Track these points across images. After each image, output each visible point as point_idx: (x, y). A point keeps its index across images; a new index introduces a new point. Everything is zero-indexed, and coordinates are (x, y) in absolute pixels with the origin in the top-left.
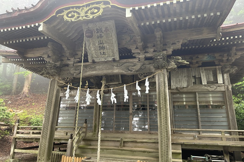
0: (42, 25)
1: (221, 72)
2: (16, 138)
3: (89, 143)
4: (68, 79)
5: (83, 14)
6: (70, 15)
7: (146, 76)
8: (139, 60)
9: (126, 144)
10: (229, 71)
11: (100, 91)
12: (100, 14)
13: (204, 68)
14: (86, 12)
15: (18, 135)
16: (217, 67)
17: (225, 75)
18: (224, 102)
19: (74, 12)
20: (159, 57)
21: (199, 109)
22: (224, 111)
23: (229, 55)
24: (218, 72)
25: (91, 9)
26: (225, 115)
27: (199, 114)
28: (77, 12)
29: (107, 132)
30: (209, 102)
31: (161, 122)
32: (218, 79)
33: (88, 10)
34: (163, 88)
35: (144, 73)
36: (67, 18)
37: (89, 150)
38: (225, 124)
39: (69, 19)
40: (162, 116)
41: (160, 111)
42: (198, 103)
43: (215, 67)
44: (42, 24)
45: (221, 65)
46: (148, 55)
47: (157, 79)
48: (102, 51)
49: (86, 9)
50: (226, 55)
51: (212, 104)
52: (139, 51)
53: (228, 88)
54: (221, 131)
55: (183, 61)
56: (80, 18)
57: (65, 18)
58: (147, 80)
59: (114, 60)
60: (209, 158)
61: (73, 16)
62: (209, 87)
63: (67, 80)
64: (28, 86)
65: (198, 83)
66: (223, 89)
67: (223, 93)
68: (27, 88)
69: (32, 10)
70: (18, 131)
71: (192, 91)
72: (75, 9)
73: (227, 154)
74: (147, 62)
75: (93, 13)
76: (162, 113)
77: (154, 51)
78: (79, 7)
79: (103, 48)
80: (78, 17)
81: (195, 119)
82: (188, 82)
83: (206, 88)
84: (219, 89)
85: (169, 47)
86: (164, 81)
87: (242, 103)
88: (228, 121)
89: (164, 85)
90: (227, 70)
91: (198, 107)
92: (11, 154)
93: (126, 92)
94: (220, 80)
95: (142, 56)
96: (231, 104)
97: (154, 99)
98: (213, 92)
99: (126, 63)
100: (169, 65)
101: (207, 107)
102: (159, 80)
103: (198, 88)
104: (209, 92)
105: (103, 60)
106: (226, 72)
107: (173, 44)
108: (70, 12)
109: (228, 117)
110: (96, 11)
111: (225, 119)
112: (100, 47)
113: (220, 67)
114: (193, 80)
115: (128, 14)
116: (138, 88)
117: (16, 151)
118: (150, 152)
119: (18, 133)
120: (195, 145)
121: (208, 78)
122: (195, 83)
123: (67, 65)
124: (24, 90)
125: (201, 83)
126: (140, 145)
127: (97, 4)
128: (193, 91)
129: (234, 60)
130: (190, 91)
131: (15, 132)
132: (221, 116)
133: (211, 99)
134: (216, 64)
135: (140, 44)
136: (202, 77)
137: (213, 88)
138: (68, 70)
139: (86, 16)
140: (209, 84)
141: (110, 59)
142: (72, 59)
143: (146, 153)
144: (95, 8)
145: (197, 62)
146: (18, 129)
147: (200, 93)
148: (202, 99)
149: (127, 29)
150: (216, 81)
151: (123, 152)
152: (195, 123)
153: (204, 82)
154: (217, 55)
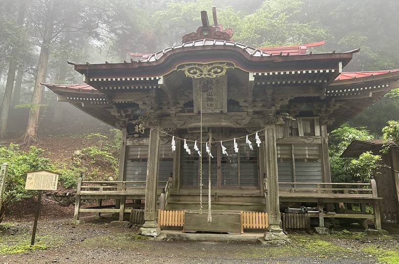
0: (162, 79)
1: (318, 124)
2: (80, 195)
3: (178, 198)
4: (171, 130)
5: (205, 72)
6: (192, 72)
7: (255, 131)
8: (248, 114)
9: (220, 199)
10: (326, 123)
11: (208, 143)
12: (224, 74)
13: (301, 118)
14: (209, 71)
15: (83, 192)
16: (315, 118)
17: (323, 127)
18: (320, 156)
19: (197, 69)
20: (271, 114)
21: (294, 163)
22: (319, 165)
23: (328, 106)
24: (316, 123)
25: (214, 68)
26: (320, 169)
27: (294, 168)
28: (199, 70)
29: (190, 188)
30: (305, 155)
31: (270, 174)
32: (316, 131)
33: (211, 69)
34: (272, 143)
35: (253, 127)
36: (189, 74)
37: (180, 206)
38: (320, 178)
39: (191, 76)
40: (271, 168)
41: (269, 163)
42: (293, 156)
43: (313, 118)
44: (162, 77)
45: (319, 116)
46: (257, 109)
47: (266, 133)
48: (210, 103)
49: (209, 68)
50: (325, 105)
51: (307, 157)
52: (248, 105)
53: (324, 140)
54: (316, 184)
55: (291, 117)
56: (203, 76)
57: (187, 73)
58: (257, 134)
59: (222, 112)
60: (305, 209)
61: (195, 73)
62: (306, 140)
63: (169, 131)
64: (34, 126)
65: (294, 134)
66: (319, 142)
67: (320, 145)
68: (33, 129)
69: (155, 64)
70: (82, 187)
71: (287, 143)
72: (197, 66)
73: (321, 206)
74: (256, 116)
75: (216, 72)
76: (271, 166)
77: (263, 106)
78: (202, 65)
79: (211, 100)
80: (201, 75)
81: (289, 173)
82: (284, 133)
83: (302, 140)
84: (316, 142)
85: (278, 103)
86: (273, 136)
87: (335, 155)
88: (323, 175)
89: (273, 140)
90: (325, 121)
91: (294, 160)
92: (75, 215)
93: (236, 145)
94: (317, 133)
95: (250, 110)
96: (326, 158)
97: (245, 151)
98: (310, 145)
99: (234, 116)
100: (277, 121)
101: (303, 160)
102: (268, 134)
103: (293, 140)
104: (305, 144)
105: (210, 111)
106: (324, 124)
107: (281, 100)
108: (192, 69)
109: (323, 171)
110: (219, 70)
111: (320, 173)
112: (208, 98)
113: (318, 117)
114: (290, 131)
115: (251, 78)
116: (248, 142)
117: (82, 210)
118: (247, 206)
119: (82, 189)
120: (292, 198)
121: (305, 130)
122: (291, 134)
123: (169, 115)
124: (29, 131)
125: (298, 134)
126: (235, 199)
127: (219, 64)
128: (289, 143)
129: (332, 112)
130: (286, 143)
131: (79, 188)
132: (315, 170)
133: (307, 152)
134: (314, 114)
135: (250, 99)
136: (299, 128)
137: (309, 140)
138: (171, 120)
139: (209, 75)
140: (306, 137)
141: (218, 111)
142: (174, 108)
143: (244, 207)
144: (218, 68)
145: (294, 112)
146: (82, 184)
147: (296, 145)
148: (298, 152)
149: (235, 81)
150: (313, 133)
151: (219, 206)
152: (289, 177)
153: (301, 134)
154: (316, 105)
